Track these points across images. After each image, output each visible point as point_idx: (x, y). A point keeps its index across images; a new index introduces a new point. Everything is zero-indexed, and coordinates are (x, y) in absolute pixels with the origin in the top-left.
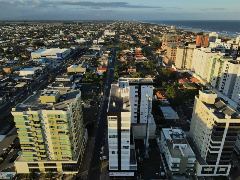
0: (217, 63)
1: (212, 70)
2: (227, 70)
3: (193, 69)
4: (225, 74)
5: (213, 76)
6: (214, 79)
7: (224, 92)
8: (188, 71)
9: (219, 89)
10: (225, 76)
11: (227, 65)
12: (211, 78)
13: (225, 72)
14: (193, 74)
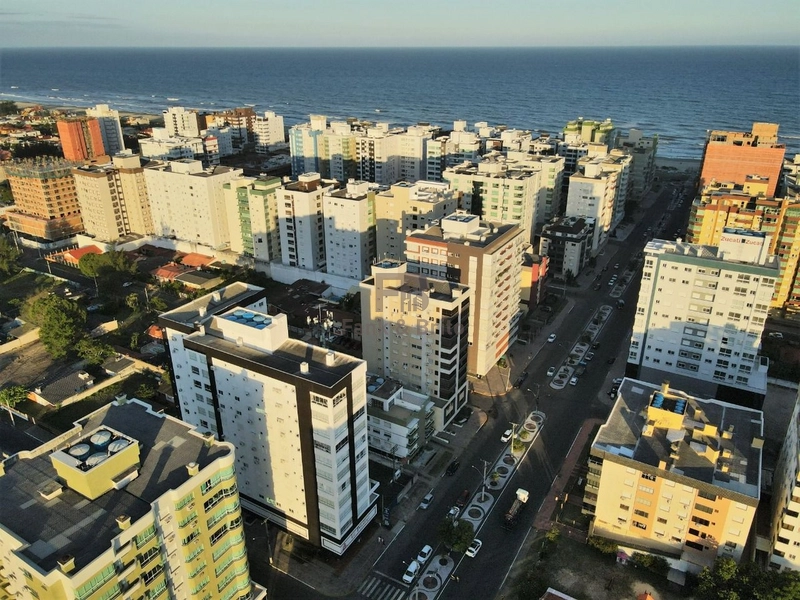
0: (251, 198)
1: (241, 218)
2: (290, 209)
3: (165, 229)
4: (288, 220)
5: (251, 233)
6: (260, 241)
7: (301, 263)
8: (148, 240)
9: (284, 261)
10: (292, 224)
11: (287, 197)
12: (246, 240)
13: (288, 216)
14: (174, 246)
